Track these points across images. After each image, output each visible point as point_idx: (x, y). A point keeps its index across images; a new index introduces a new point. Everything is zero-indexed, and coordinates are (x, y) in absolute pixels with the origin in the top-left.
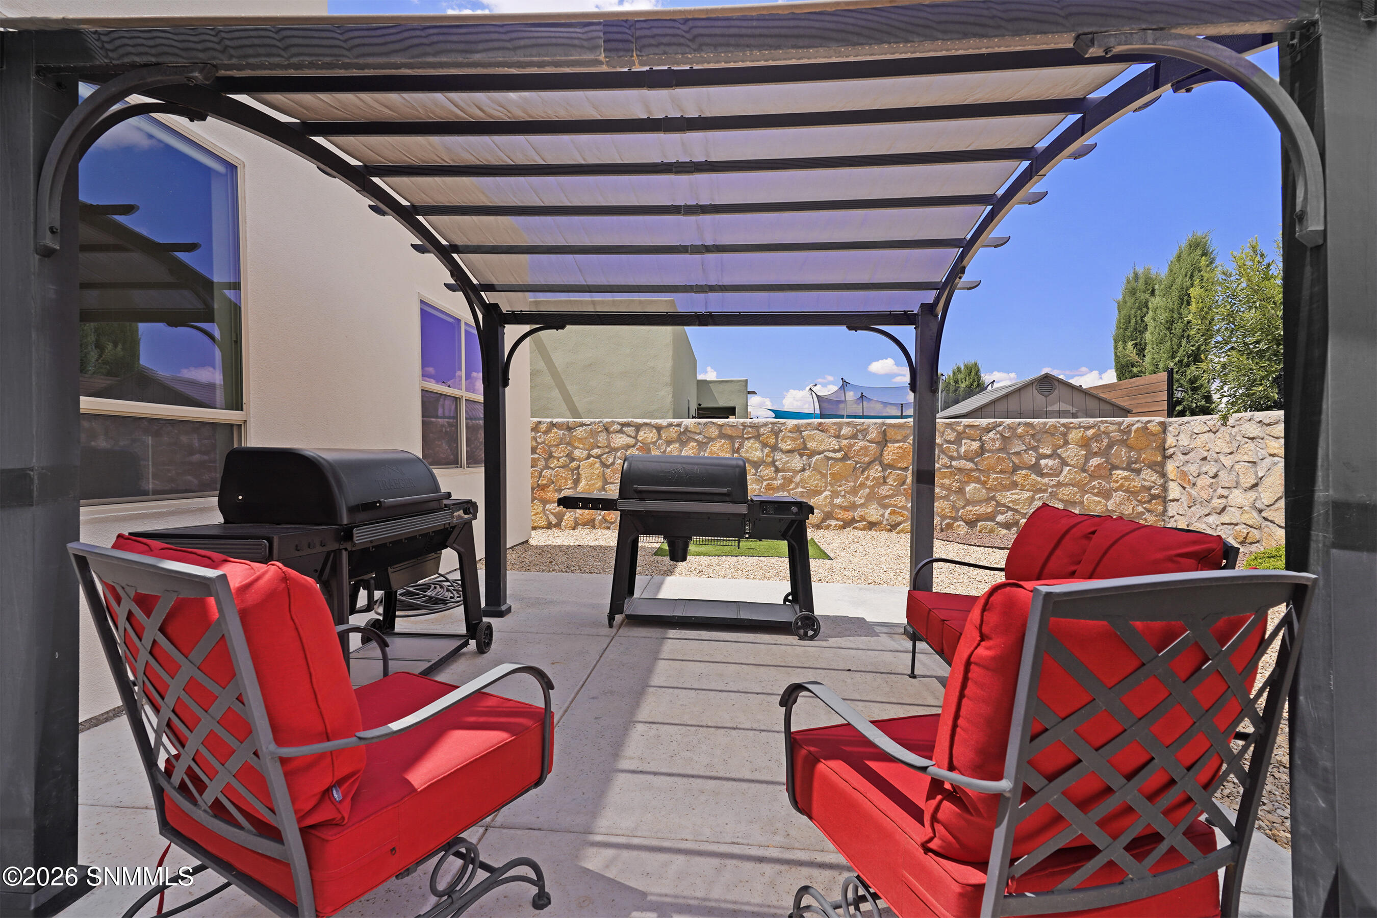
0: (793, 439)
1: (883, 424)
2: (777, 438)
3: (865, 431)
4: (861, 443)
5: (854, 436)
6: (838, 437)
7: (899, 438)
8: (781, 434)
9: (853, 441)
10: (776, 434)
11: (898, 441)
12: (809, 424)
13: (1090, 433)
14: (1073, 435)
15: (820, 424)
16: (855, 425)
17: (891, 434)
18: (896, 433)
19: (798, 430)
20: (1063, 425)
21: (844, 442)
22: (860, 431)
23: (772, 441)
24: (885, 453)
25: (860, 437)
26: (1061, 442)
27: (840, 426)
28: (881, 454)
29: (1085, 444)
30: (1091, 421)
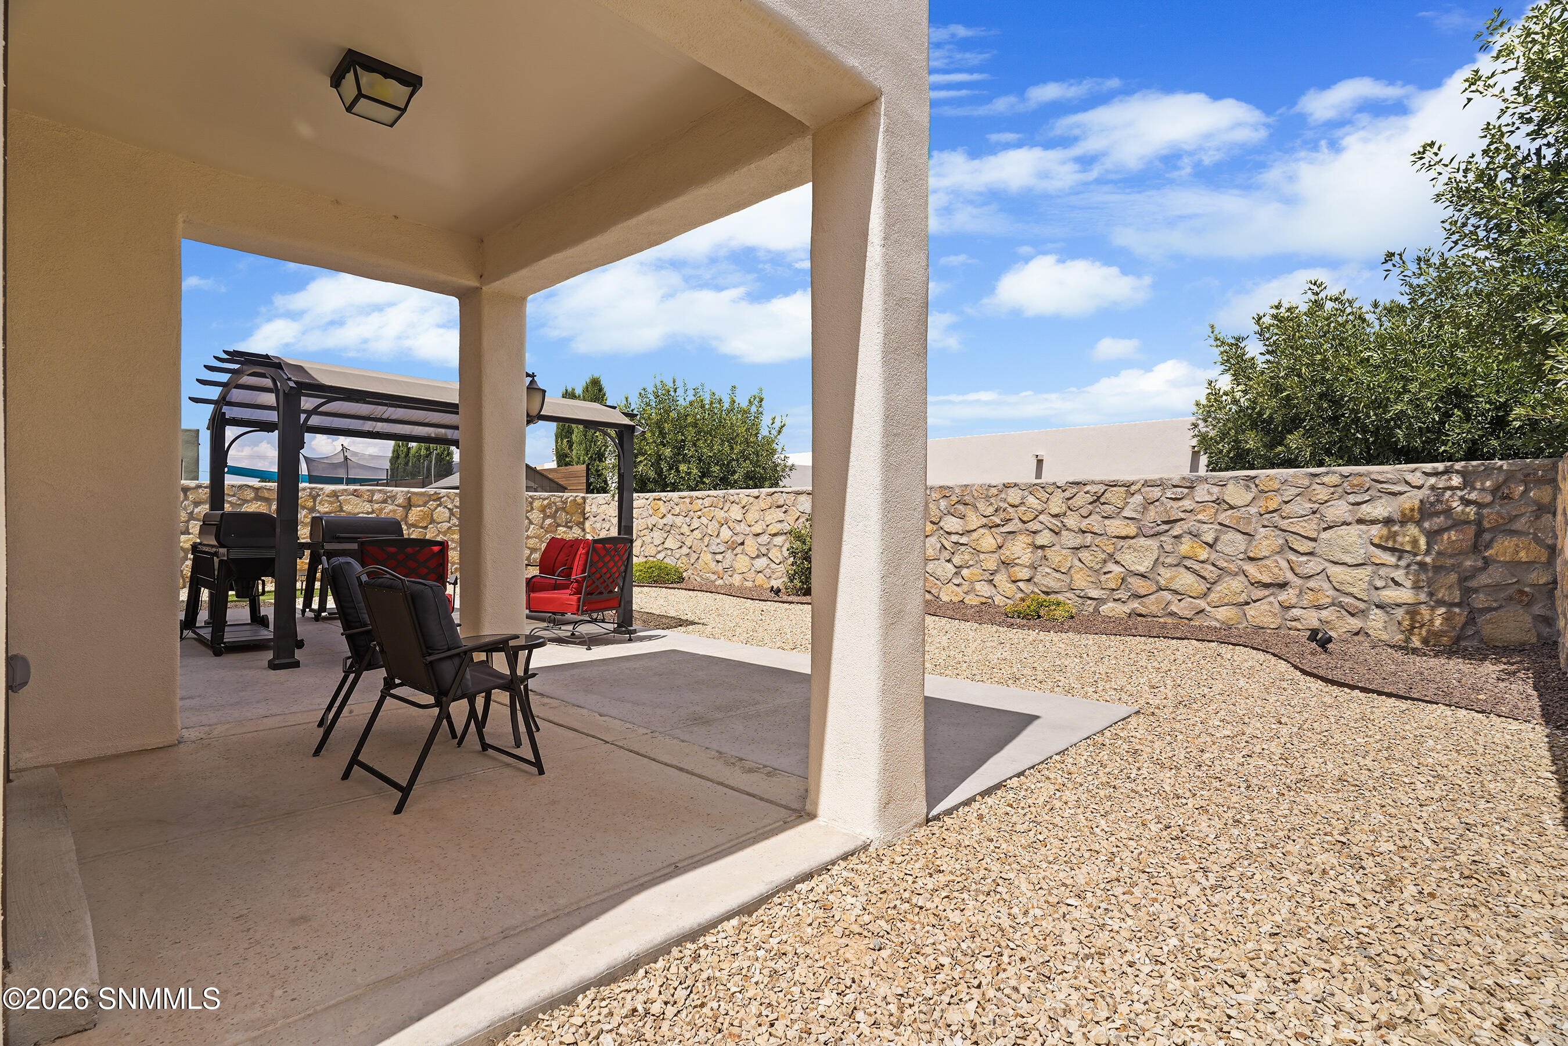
0: (331, 503)
1: (408, 492)
2: (315, 501)
3: (393, 498)
4: (391, 507)
5: (385, 501)
6: (371, 501)
7: (421, 503)
8: (319, 498)
9: (383, 505)
10: (314, 498)
11: (419, 506)
12: (346, 490)
13: (546, 502)
14: (537, 504)
15: (355, 490)
16: (386, 493)
17: (414, 500)
18: (418, 500)
19: (335, 494)
20: (531, 497)
21: (376, 506)
22: (390, 497)
23: (310, 504)
24: (410, 515)
25: (390, 501)
26: (529, 509)
27: (373, 492)
28: (406, 516)
29: (543, 510)
30: (546, 494)
